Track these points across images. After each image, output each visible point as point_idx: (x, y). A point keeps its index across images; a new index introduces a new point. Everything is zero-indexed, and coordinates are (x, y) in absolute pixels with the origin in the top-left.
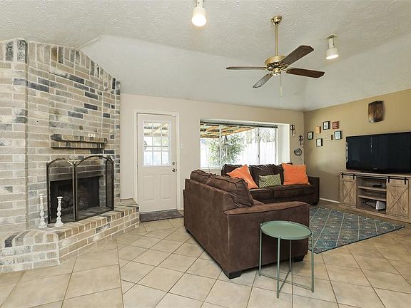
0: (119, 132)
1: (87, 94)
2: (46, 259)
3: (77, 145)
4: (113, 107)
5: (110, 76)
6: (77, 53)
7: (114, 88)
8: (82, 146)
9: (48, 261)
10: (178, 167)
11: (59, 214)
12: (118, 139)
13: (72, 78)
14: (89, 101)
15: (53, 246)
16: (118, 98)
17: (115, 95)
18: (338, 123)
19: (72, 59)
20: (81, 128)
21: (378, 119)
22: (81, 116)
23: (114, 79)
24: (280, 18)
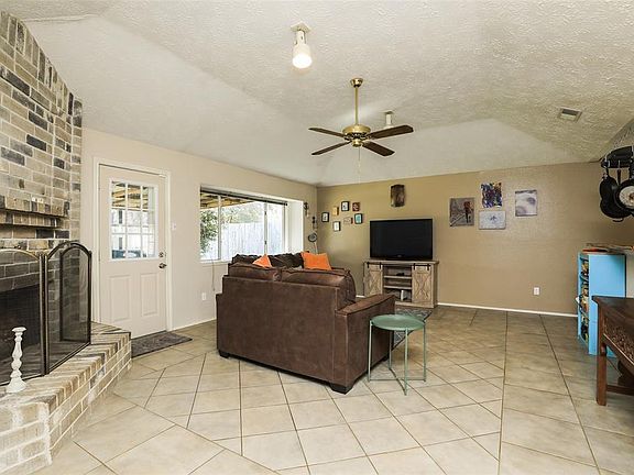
0: (78, 197)
1: (32, 117)
2: (21, 461)
3: (22, 221)
4: (69, 148)
5: (66, 89)
6: (20, 28)
7: (70, 113)
8: (31, 222)
9: (24, 464)
10: (168, 261)
11: (17, 363)
12: (76, 210)
13: (12, 79)
14: (35, 131)
15: (37, 430)
16: (79, 133)
17: (72, 126)
18: (358, 204)
19: (12, 40)
20: (21, 184)
21: (399, 204)
22: (20, 160)
23: (71, 96)
24: (361, 81)
